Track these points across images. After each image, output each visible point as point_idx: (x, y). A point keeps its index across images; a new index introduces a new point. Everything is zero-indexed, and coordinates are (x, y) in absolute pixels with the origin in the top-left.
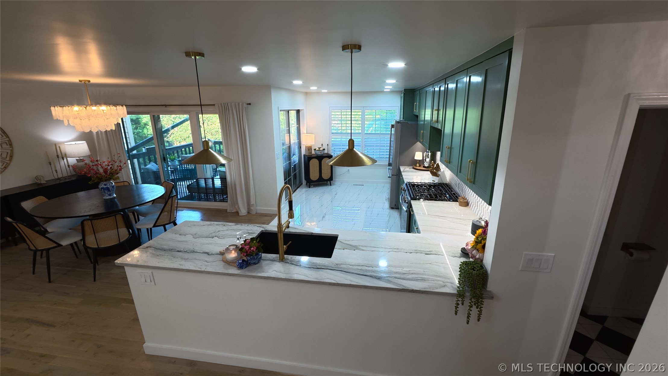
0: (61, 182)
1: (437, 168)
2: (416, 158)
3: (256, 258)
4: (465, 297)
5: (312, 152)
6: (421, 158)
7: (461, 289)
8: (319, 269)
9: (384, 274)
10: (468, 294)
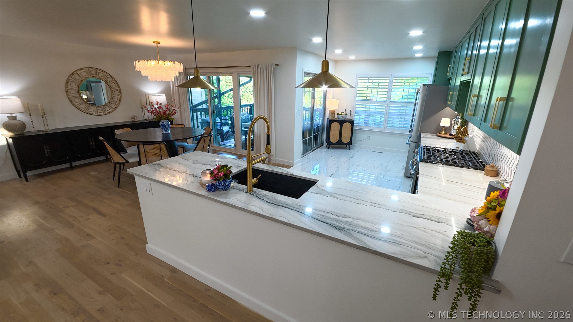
0: (147, 121)
1: (463, 132)
2: (441, 124)
3: (223, 184)
4: (451, 278)
5: (334, 116)
6: (448, 125)
7: (447, 266)
8: (279, 206)
9: (348, 226)
10: (456, 276)
